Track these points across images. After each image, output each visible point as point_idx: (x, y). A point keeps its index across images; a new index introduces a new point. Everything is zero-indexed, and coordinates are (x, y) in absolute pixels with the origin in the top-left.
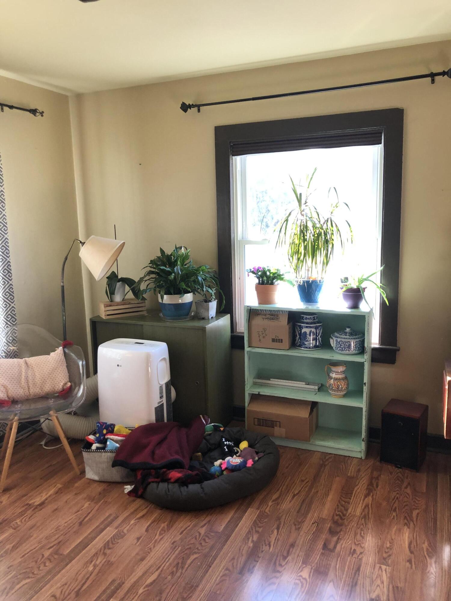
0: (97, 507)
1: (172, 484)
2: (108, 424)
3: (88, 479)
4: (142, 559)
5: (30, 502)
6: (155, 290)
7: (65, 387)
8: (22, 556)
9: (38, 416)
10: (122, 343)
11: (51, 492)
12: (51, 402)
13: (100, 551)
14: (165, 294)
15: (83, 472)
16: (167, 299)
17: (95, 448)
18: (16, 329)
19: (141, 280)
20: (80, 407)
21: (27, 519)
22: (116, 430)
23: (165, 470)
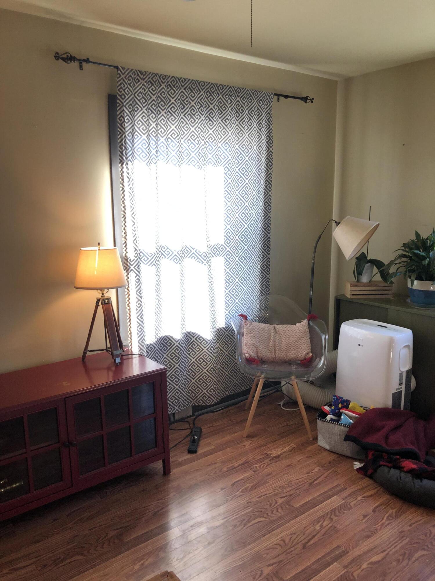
0: (326, 474)
1: (405, 473)
2: (344, 399)
3: (319, 446)
4: (368, 537)
5: (268, 453)
6: (405, 275)
7: (307, 357)
8: (259, 496)
9: (280, 378)
10: (365, 323)
11: (287, 449)
12: (294, 368)
13: (327, 515)
14: (416, 280)
15: (315, 439)
16: (417, 285)
17: (330, 419)
18: (268, 297)
19: (392, 263)
20: (318, 378)
21: (264, 467)
22: (351, 407)
23: (398, 457)
